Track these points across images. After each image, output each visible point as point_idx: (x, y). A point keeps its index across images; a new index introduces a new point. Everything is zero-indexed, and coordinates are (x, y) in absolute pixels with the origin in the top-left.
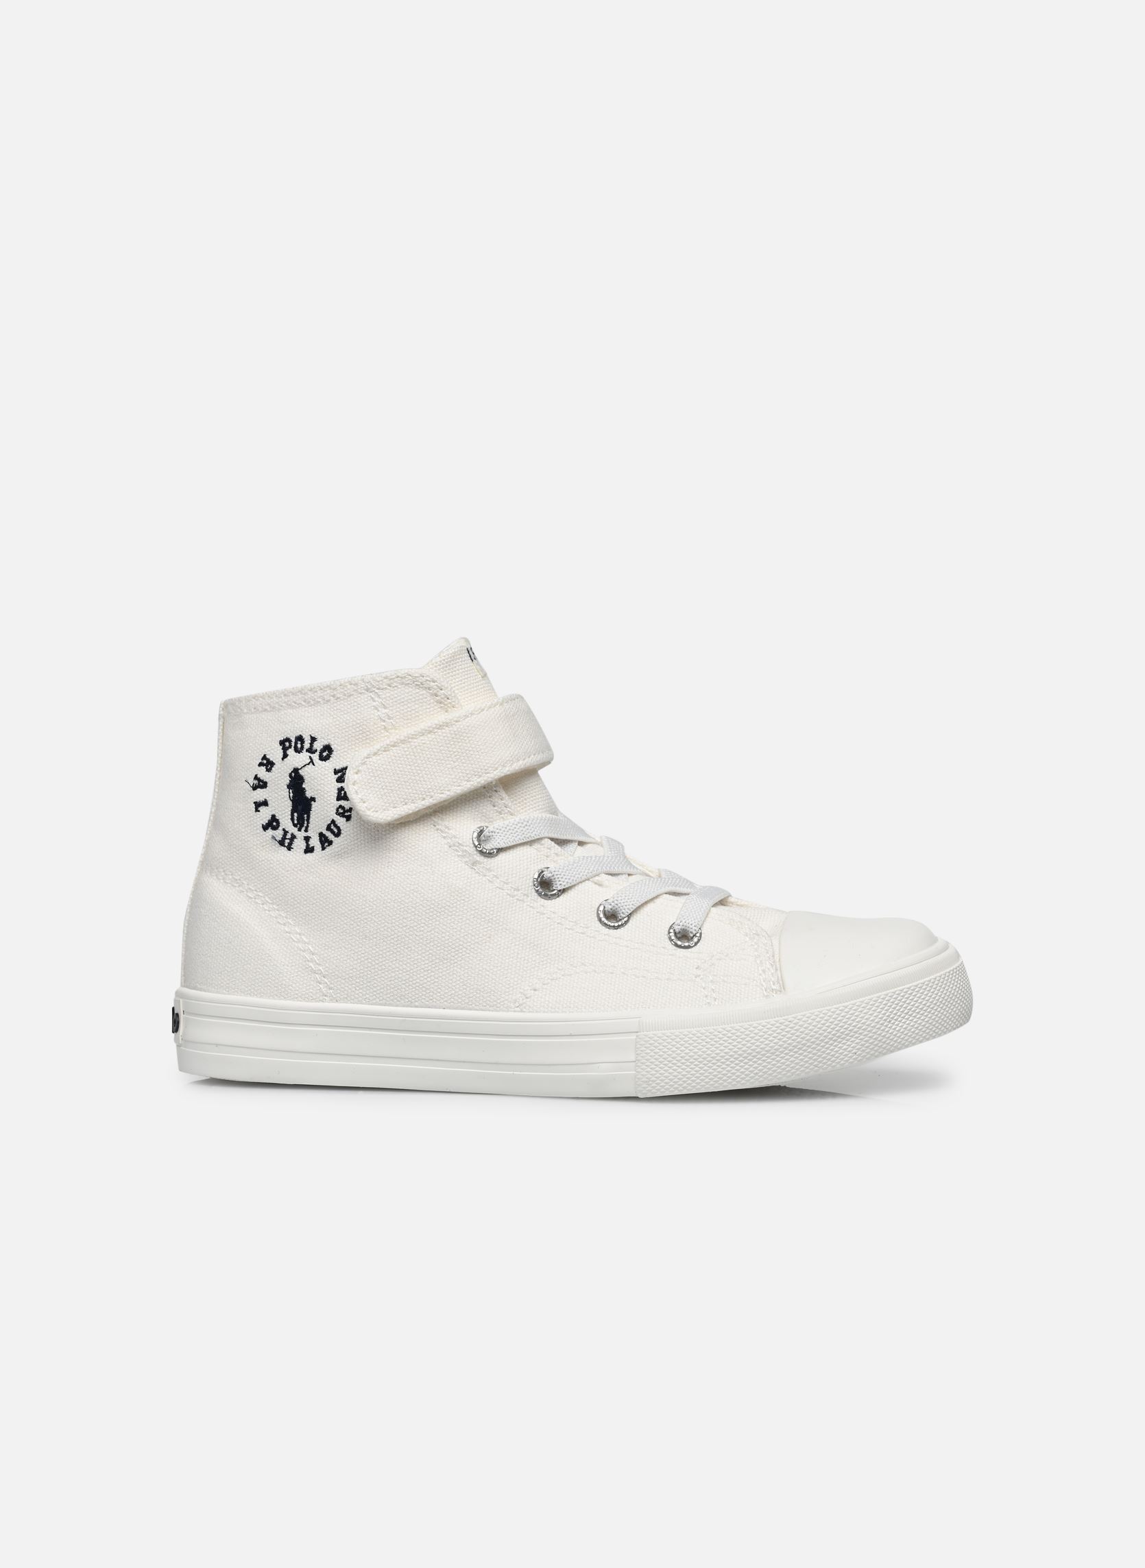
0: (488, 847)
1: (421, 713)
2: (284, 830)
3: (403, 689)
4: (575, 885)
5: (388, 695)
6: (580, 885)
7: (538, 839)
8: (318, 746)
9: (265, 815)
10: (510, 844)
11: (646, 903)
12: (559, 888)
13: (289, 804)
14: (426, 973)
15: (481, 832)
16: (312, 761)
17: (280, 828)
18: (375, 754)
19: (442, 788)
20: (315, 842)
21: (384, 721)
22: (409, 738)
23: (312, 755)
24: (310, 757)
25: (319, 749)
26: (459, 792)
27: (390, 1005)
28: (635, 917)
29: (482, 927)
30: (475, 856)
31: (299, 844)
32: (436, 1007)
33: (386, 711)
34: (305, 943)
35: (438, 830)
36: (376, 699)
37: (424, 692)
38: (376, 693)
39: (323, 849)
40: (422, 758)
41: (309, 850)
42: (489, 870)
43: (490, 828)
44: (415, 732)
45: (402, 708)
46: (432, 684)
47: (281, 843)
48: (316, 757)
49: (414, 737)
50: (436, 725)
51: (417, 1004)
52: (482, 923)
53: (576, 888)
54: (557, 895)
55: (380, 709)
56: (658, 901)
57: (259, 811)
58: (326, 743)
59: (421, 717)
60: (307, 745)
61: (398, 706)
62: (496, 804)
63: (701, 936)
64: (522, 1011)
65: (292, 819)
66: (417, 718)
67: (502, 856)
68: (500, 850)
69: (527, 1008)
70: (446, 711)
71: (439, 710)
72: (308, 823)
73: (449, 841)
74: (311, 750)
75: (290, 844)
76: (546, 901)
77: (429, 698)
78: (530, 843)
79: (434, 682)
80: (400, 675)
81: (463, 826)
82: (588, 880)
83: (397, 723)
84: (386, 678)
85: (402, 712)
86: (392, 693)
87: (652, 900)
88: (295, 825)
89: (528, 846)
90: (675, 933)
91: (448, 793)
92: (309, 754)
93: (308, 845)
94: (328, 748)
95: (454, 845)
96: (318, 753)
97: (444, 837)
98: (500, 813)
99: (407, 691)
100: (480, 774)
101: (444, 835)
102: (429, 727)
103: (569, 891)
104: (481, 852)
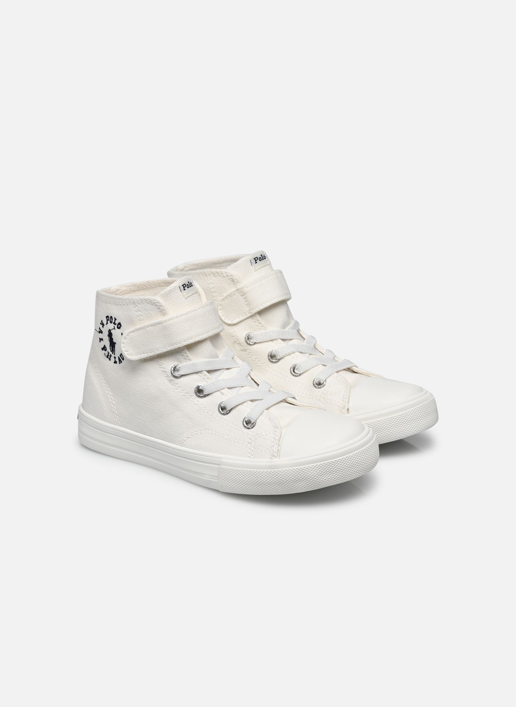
0: (176, 374)
1: (153, 315)
2: (108, 352)
3: (147, 304)
4: (212, 393)
5: (141, 306)
6: (215, 393)
7: (200, 371)
8: (117, 322)
9: (102, 345)
10: (186, 373)
11: (239, 405)
12: (205, 394)
13: (109, 342)
14: (150, 423)
15: (175, 367)
16: (114, 328)
17: (107, 351)
18: (132, 332)
19: (158, 349)
20: (117, 360)
21: (139, 317)
22: (146, 327)
23: (115, 326)
24: (114, 326)
25: (117, 324)
26: (165, 351)
27: (138, 432)
28: (233, 411)
29: (171, 408)
30: (171, 378)
31: (113, 359)
32: (153, 437)
33: (140, 313)
34: (112, 400)
35: (158, 364)
36: (137, 307)
37: (155, 307)
38: (136, 305)
39: (120, 363)
40: (150, 336)
41: (115, 362)
42: (177, 384)
43: (180, 365)
44: (148, 325)
45: (146, 312)
46: (158, 304)
47: (107, 357)
48: (116, 326)
49: (148, 327)
50: (156, 323)
51: (147, 434)
52: (172, 406)
53: (213, 394)
54: (205, 396)
55: (138, 312)
56: (244, 404)
57: (100, 342)
58: (119, 322)
59: (153, 317)
60: (113, 321)
61: (145, 311)
62: (183, 355)
63: (255, 425)
64: (182, 446)
65: (110, 348)
66: (152, 317)
67: (183, 379)
68: (182, 376)
69: (184, 445)
70: (164, 316)
71: (161, 315)
72: (115, 352)
73: (162, 369)
74: (115, 324)
75: (110, 358)
76: (200, 399)
77: (157, 310)
78: (197, 373)
79: (158, 303)
80: (145, 299)
81: (169, 364)
82: (219, 391)
83: (144, 318)
84: (140, 299)
85: (146, 314)
86: (143, 306)
87: (242, 403)
88: (111, 351)
89: (196, 374)
90: (246, 422)
91: (160, 351)
92: (114, 325)
93: (115, 360)
94: (119, 324)
95: (164, 372)
96: (117, 325)
97: (161, 368)
98: (185, 359)
99: (148, 305)
100: (173, 344)
101: (161, 367)
102: (153, 323)
103: (210, 395)
104: (174, 376)
